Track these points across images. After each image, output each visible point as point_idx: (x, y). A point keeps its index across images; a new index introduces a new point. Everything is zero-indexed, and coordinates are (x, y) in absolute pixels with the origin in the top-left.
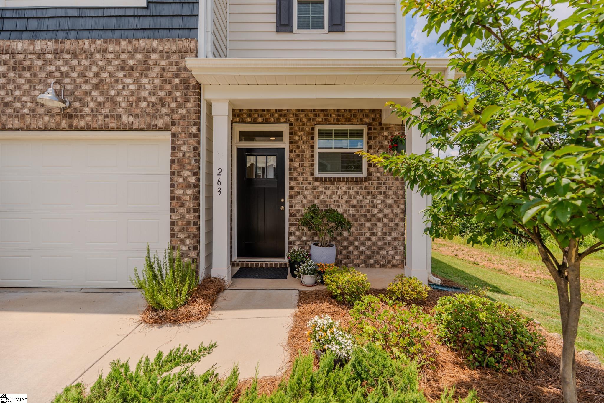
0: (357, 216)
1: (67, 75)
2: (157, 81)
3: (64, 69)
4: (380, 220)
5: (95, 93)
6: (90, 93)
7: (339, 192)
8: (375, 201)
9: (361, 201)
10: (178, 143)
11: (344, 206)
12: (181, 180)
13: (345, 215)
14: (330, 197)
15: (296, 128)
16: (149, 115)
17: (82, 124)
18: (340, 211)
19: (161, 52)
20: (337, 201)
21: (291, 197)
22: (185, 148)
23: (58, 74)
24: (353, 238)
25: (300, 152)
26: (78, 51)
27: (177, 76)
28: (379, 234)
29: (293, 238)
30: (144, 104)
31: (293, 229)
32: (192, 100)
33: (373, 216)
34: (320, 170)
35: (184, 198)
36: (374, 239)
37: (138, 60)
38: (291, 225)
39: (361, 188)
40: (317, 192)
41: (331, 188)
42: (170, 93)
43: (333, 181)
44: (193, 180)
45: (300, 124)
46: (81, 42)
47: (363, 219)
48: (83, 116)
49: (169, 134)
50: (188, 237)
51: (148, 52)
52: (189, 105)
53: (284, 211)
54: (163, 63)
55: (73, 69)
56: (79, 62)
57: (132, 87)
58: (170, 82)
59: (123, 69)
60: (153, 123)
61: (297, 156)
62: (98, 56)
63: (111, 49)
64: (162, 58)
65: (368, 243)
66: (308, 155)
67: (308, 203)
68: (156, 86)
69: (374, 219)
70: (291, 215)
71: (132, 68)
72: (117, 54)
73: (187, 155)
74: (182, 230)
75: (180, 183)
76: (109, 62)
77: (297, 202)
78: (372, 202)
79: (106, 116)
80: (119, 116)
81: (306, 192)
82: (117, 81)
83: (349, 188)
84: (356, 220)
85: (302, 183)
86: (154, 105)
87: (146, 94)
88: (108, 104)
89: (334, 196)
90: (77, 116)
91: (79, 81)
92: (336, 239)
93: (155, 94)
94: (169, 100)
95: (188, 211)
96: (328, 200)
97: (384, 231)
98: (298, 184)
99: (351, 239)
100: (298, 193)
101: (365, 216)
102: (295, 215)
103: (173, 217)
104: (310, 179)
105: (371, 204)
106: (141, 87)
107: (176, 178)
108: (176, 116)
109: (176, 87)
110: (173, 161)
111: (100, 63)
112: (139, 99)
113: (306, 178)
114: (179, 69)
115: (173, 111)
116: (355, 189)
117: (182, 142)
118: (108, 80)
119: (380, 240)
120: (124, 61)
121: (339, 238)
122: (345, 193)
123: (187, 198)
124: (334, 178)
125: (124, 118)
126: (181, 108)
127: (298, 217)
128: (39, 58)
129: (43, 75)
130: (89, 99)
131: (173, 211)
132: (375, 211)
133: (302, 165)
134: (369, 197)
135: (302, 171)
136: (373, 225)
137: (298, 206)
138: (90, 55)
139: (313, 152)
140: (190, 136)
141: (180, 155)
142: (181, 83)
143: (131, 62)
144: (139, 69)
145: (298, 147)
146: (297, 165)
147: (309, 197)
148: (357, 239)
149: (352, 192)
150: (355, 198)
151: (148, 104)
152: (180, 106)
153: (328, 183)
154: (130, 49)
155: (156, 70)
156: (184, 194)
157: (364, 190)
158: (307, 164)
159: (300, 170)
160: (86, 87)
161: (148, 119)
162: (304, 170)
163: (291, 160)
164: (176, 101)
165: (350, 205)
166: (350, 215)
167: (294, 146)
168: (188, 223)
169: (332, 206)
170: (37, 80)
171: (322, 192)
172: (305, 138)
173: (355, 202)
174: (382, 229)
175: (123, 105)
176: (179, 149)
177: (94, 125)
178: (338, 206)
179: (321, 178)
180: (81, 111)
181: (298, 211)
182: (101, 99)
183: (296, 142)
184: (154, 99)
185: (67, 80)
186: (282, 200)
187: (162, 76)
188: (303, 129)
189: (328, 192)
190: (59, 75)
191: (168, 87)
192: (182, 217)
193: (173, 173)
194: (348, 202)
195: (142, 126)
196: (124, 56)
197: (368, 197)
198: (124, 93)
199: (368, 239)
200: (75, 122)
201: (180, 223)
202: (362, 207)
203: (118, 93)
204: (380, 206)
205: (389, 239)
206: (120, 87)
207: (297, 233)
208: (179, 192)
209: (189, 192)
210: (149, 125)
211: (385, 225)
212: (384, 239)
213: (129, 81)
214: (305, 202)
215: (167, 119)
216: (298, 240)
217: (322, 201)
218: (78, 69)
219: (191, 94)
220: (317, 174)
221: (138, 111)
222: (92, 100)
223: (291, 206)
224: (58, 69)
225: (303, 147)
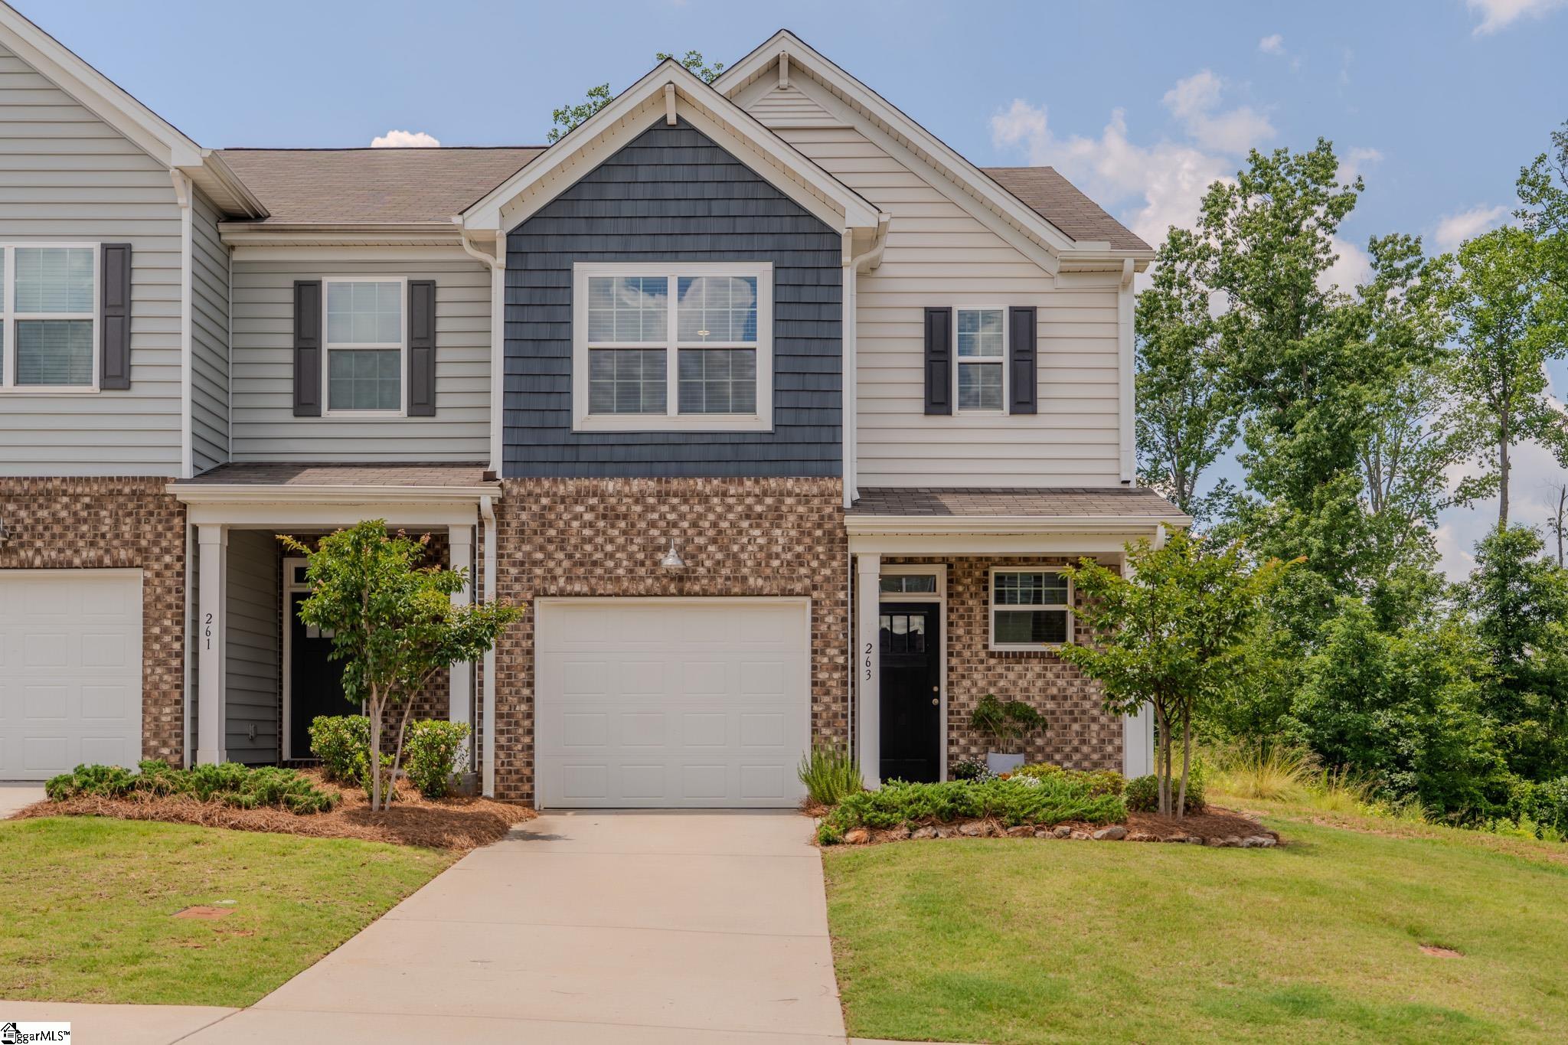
0: (1058, 713)
1: (675, 525)
2: (793, 533)
3: (671, 517)
4: (1094, 719)
5: (711, 548)
6: (706, 548)
7: (1030, 675)
8: (1087, 689)
9: (1065, 690)
10: (822, 612)
11: (1037, 698)
12: (825, 660)
13: (1039, 712)
14: (1015, 683)
15: (960, 573)
16: (783, 577)
17: (697, 588)
18: (1031, 704)
19: (798, 495)
20: (1027, 690)
21: (950, 684)
22: (830, 619)
23: (663, 524)
24: (1051, 749)
25: (966, 610)
26: (688, 494)
27: (820, 526)
28: (1094, 741)
29: (954, 749)
30: (776, 563)
31: (954, 735)
32: (839, 557)
33: (1084, 712)
34: (998, 640)
35: (829, 683)
36: (1085, 749)
37: (768, 506)
38: (951, 728)
39: (1064, 668)
40: (994, 675)
41: (1016, 669)
42: (810, 549)
43: (1019, 657)
44: (840, 660)
45: (966, 566)
46: (691, 482)
47: (1067, 718)
48: (697, 579)
49: (807, 601)
50: (836, 733)
51: (781, 495)
52: (835, 564)
53: (938, 706)
54: (801, 509)
55: (682, 517)
56: (691, 508)
57: (760, 541)
58: (810, 534)
59: (748, 517)
60: (789, 587)
61: (962, 617)
62: (716, 500)
63: (732, 491)
64: (799, 502)
65: (1076, 757)
66: (978, 615)
67: (979, 692)
68: (792, 540)
69: (1086, 717)
70: (951, 713)
71: (760, 516)
72: (740, 498)
73: (834, 628)
74: (827, 725)
75: (824, 664)
76: (730, 508)
77: (962, 691)
78: (1083, 690)
79: (728, 578)
80: (745, 579)
81: (976, 676)
82: (740, 533)
83: (1045, 669)
84: (1056, 720)
85: (969, 662)
86: (789, 564)
87: (780, 549)
88: (729, 563)
89: (1020, 681)
90: (689, 579)
91: (690, 532)
92: (1025, 751)
93: (790, 550)
94: (809, 557)
95: (835, 700)
96: (1012, 688)
97: (1102, 736)
98: (963, 662)
99: (1049, 749)
100: (963, 677)
101: (1071, 712)
102: (959, 713)
103: (815, 708)
104: (983, 655)
105: (1081, 694)
106: (772, 541)
107: (819, 658)
108: (818, 578)
109: (818, 541)
110: (814, 636)
111: (719, 509)
112: (769, 556)
113: (977, 653)
114: (822, 518)
115: (814, 571)
116: (1054, 670)
117: (826, 612)
118: (729, 532)
119: (1094, 750)
120: (750, 507)
121: (1029, 749)
122: (1039, 676)
123: (834, 684)
124: (1021, 653)
125: (751, 581)
126: (824, 567)
127: (963, 715)
128: (637, 502)
129: (643, 525)
130: (704, 556)
131: (814, 700)
132: (1087, 705)
133: (969, 632)
134: (1077, 682)
135: (969, 642)
136: (1083, 727)
137: (963, 698)
138: (704, 499)
139: (987, 610)
140: (836, 603)
141: (824, 628)
142: (824, 535)
143: (759, 509)
144: (769, 517)
145: (963, 603)
146: (961, 631)
147: (981, 683)
148: (1058, 750)
149: (1050, 675)
150: (1054, 684)
151: (782, 563)
152: (823, 564)
153: (1011, 660)
154: (757, 491)
155: (792, 518)
156: (830, 678)
157: (1069, 672)
158: (977, 630)
159: (966, 639)
160: (700, 541)
161: (783, 582)
162: (971, 639)
163: (950, 624)
164: (818, 558)
165: (1047, 696)
166: (1046, 712)
167: (954, 602)
168: (835, 715)
169: (1018, 698)
170: (635, 531)
171: (1001, 676)
172: (973, 589)
173: (1054, 691)
174: (1098, 734)
175: (749, 563)
176: (823, 621)
177: (712, 590)
178: (1028, 698)
179: (1000, 653)
180: (694, 571)
181: (963, 705)
182: (719, 556)
183: (959, 594)
184: (789, 556)
185: (675, 532)
186: (936, 689)
187: (799, 526)
188: (970, 575)
189: (1011, 676)
190: (665, 524)
191: (807, 540)
192: (828, 708)
193: (814, 652)
194: (1043, 690)
195: (775, 591)
196: (749, 500)
197: (1075, 683)
198: (750, 548)
199: (1076, 750)
200: (688, 586)
201: (824, 715)
202: (1065, 698)
203: (743, 549)
204: (1094, 697)
205: (1109, 749)
206: (745, 540)
207: (962, 741)
208: (823, 676)
209: (836, 675)
210: (784, 589)
211: (1103, 727)
212: (1101, 750)
213: (757, 532)
214: (974, 691)
215: (807, 582)
216: (964, 753)
217: (1001, 690)
218: (689, 517)
219: (838, 549)
220: (993, 647)
221: (768, 571)
222: (708, 557)
223: (951, 699)
224: (663, 517)
225: (971, 603)
